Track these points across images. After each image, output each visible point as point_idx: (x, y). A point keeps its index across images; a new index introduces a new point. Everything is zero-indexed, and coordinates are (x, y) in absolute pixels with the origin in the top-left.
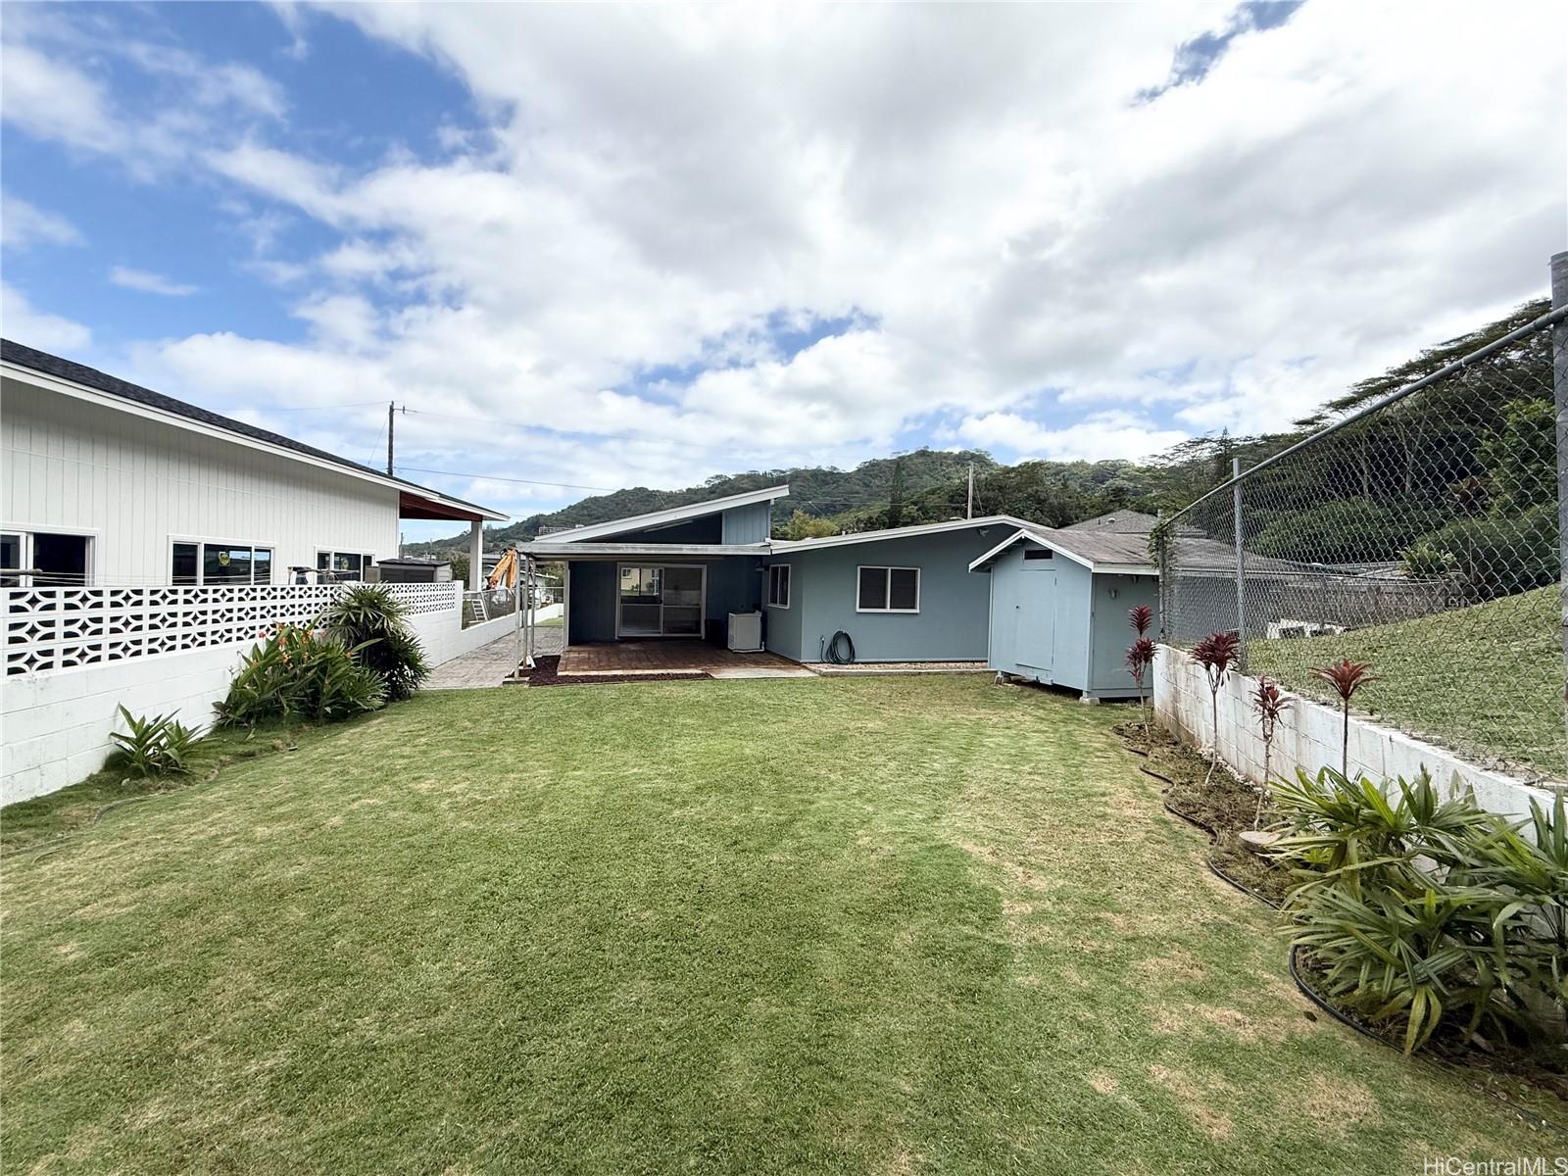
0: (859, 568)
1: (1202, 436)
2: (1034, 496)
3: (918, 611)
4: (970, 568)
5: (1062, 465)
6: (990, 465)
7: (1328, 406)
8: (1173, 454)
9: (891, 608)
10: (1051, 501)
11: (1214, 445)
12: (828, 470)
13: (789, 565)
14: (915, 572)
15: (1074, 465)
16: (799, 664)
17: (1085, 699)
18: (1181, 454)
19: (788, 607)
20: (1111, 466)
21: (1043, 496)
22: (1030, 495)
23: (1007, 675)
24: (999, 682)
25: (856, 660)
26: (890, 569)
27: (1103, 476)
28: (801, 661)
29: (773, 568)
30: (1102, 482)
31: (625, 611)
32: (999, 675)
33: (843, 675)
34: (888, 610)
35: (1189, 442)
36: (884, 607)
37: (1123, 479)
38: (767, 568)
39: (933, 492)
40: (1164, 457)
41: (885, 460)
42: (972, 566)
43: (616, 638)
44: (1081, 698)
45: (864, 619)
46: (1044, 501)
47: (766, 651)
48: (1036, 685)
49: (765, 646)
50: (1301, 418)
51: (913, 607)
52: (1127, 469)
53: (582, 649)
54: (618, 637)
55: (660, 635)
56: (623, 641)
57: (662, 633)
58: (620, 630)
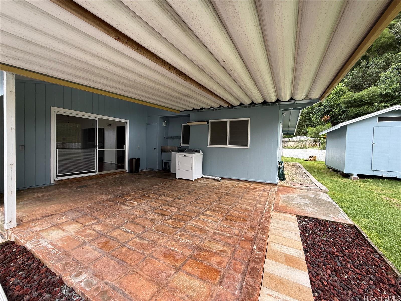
13: (249, 119)
19: (248, 147)
24: (355, 179)
32: (355, 176)
43: (52, 182)
54: (54, 181)
55: (97, 173)
56: (59, 184)
57: (97, 171)
58: (56, 174)
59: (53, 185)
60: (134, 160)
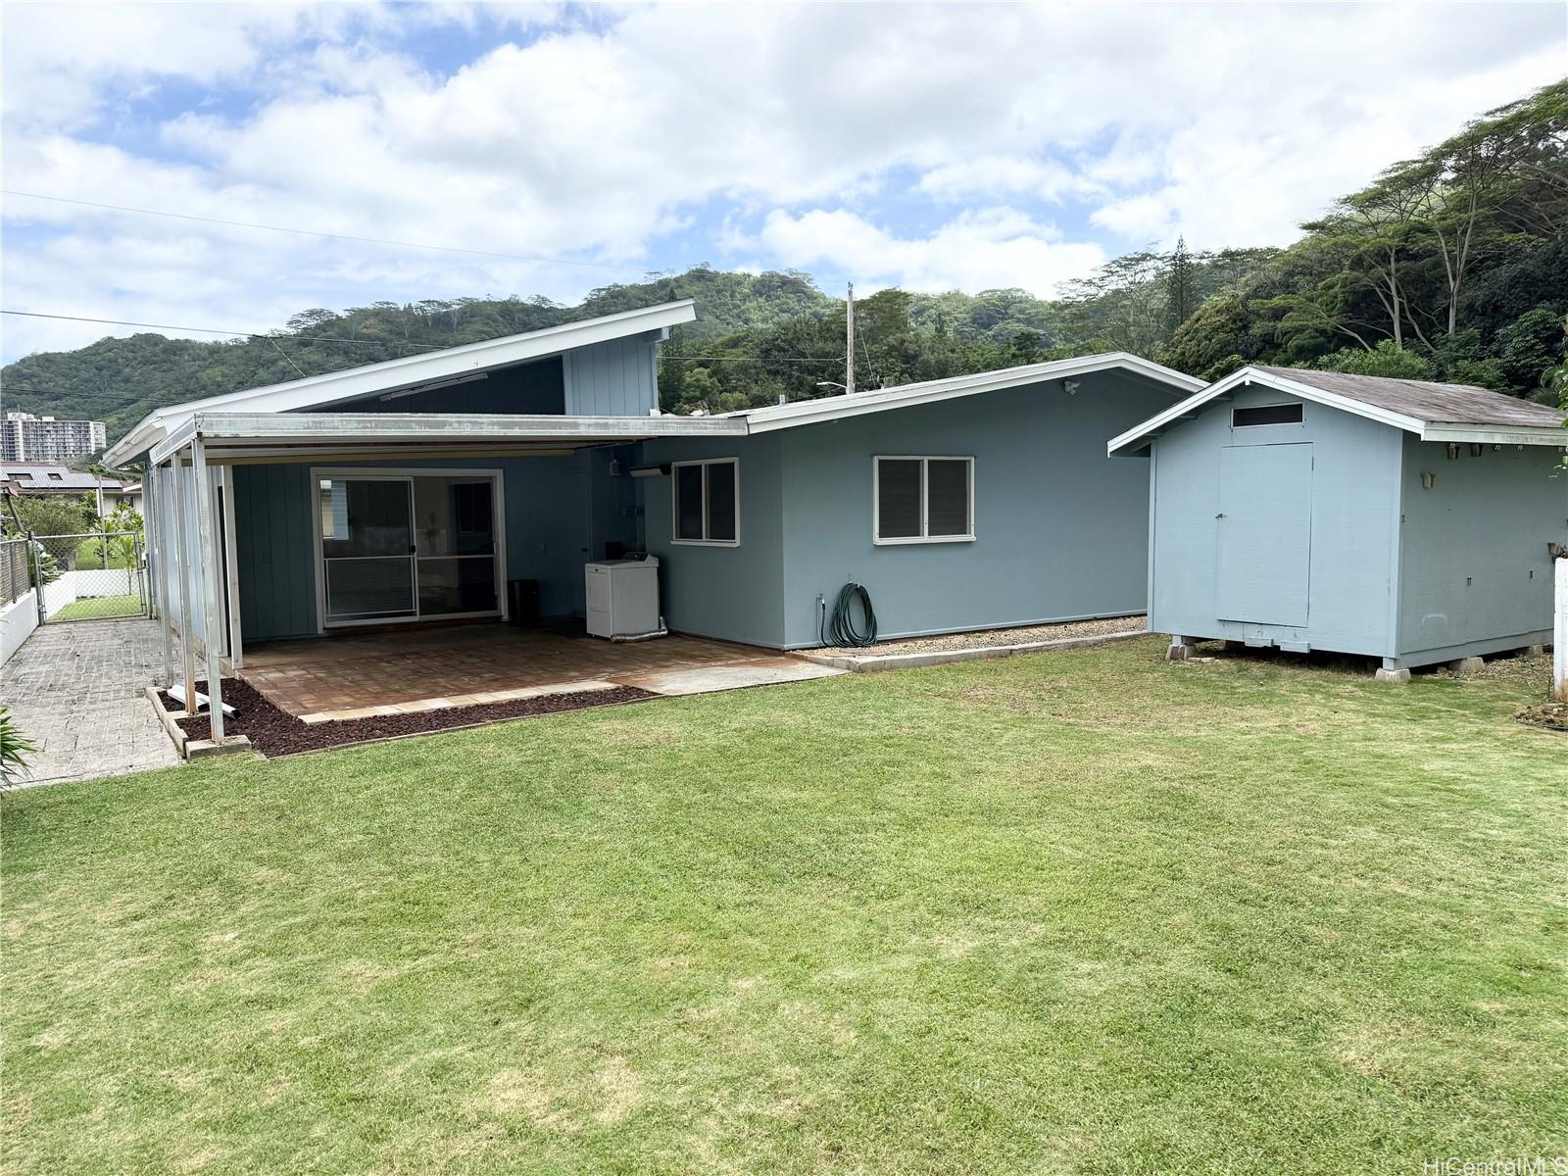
0: (876, 460)
1: (1142, 250)
2: (897, 349)
3: (971, 537)
4: (1110, 450)
5: (926, 298)
6: (812, 297)
7: (1345, 201)
8: (1102, 279)
9: (931, 533)
10: (925, 357)
11: (1160, 264)
12: (530, 302)
13: (735, 460)
14: (964, 463)
15: (945, 298)
16: (781, 652)
17: (1388, 673)
18: (1115, 278)
19: (737, 543)
20: (1001, 299)
21: (912, 348)
22: (892, 348)
23: (1191, 641)
24: (1176, 656)
25: (879, 637)
26: (926, 459)
27: (990, 317)
28: (786, 646)
29: (682, 469)
30: (988, 327)
31: (334, 573)
32: (1177, 643)
33: (891, 667)
34: (925, 538)
35: (1126, 259)
36: (917, 533)
37: (1019, 321)
38: (666, 469)
39: (734, 343)
40: (1090, 283)
41: (633, 287)
42: (1114, 444)
43: (320, 631)
44: (1379, 671)
45: (887, 556)
46: (915, 357)
47: (672, 634)
48: (1271, 655)
49: (667, 623)
50: (1311, 220)
51: (963, 531)
52: (1023, 305)
53: (285, 660)
54: (324, 629)
55: (416, 619)
56: (337, 636)
57: (418, 613)
58: (327, 613)
59: (321, 638)
60: (517, 584)
